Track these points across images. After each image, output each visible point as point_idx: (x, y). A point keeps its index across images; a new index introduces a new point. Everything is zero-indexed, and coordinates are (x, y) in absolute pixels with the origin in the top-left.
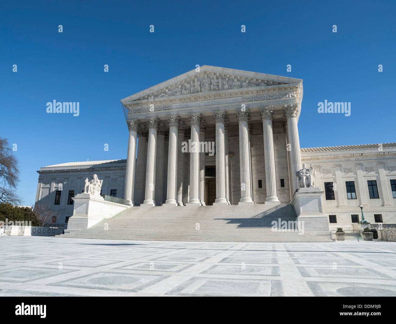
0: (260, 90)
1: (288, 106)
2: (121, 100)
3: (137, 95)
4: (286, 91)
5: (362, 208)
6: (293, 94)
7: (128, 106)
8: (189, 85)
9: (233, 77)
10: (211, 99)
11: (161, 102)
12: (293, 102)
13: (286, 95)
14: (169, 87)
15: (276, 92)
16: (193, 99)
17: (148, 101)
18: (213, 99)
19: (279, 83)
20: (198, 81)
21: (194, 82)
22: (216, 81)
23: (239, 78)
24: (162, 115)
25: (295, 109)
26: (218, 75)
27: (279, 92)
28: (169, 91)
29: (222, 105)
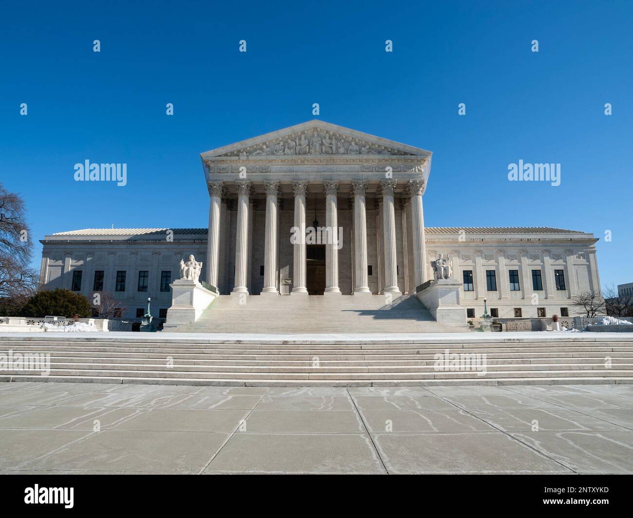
0: (383, 159)
1: (414, 182)
2: (201, 154)
3: (224, 149)
4: (412, 164)
5: (485, 301)
6: (420, 167)
7: (209, 162)
8: (294, 143)
9: (351, 139)
10: (321, 164)
11: (255, 161)
12: (420, 177)
13: (412, 168)
14: (267, 143)
15: (400, 163)
16: (299, 161)
17: (239, 159)
18: (324, 164)
19: (405, 154)
20: (305, 139)
21: (300, 139)
22: (329, 141)
23: (357, 140)
24: (257, 178)
25: (421, 186)
26: (331, 133)
27: (404, 163)
28: (266, 147)
29: (335, 173)
